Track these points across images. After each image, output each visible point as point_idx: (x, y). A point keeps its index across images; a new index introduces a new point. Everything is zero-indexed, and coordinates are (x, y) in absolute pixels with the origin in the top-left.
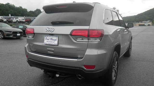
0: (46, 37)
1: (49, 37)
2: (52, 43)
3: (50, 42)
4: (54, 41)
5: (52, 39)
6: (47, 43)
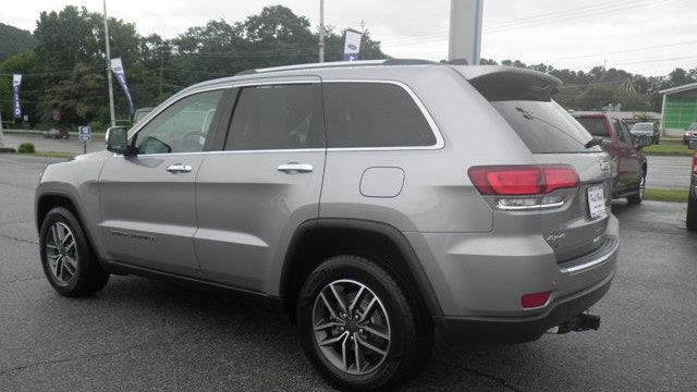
0: (591, 192)
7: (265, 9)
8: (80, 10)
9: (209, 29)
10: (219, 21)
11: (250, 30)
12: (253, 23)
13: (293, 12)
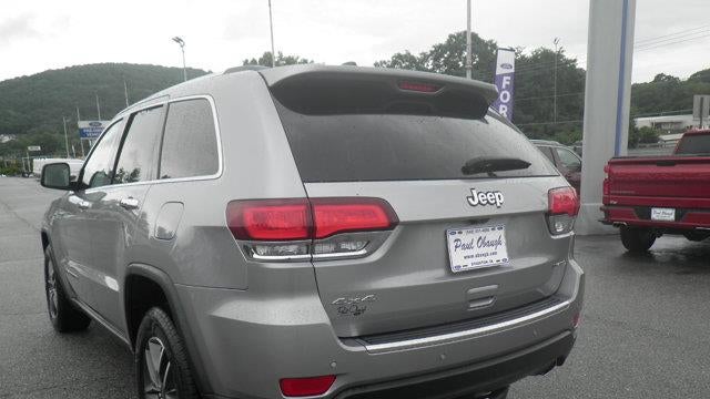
0: (457, 236)
1: (467, 236)
2: (487, 259)
3: (478, 256)
4: (492, 249)
5: (483, 242)
6: (470, 264)
7: (451, 36)
8: (276, 55)
9: (394, 63)
10: (403, 53)
11: (436, 59)
12: (438, 52)
13: (480, 36)
